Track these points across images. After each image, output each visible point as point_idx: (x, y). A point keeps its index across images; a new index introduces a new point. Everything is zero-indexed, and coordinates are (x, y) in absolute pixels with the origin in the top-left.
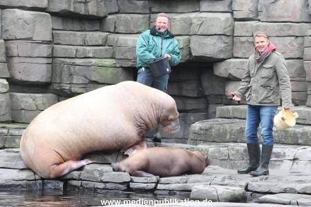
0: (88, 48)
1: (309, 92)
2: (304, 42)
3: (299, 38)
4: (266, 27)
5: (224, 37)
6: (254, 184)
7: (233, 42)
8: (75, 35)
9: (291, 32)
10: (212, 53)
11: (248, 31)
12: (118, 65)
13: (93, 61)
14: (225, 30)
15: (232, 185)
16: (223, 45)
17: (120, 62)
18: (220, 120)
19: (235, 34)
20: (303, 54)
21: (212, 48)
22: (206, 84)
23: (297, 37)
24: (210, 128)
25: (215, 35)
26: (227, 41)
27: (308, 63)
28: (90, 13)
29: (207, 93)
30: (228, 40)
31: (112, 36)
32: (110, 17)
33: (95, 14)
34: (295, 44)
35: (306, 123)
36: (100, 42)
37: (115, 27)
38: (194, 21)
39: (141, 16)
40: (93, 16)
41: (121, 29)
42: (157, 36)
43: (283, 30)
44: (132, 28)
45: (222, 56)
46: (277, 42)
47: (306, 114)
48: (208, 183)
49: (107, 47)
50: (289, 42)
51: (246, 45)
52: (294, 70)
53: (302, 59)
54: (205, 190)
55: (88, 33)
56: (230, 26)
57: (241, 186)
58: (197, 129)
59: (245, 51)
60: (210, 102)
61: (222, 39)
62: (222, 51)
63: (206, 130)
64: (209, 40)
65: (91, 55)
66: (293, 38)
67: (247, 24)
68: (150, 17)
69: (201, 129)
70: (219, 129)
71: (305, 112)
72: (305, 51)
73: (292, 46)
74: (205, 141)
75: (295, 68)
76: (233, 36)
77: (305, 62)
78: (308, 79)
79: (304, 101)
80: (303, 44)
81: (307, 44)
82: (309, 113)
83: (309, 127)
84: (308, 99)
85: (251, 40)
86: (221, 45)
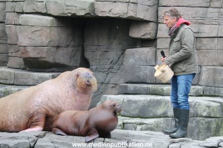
1: (10, 54)
3: (1, 3)
20: (5, 19)
27: (10, 27)
35: (8, 83)
47: (8, 74)
53: (4, 23)
71: (7, 72)
72: (7, 16)
77: (6, 26)
78: (9, 42)
79: (5, 62)
80: (5, 9)
81: (8, 9)
82: (10, 73)
83: (10, 86)
84: (9, 61)
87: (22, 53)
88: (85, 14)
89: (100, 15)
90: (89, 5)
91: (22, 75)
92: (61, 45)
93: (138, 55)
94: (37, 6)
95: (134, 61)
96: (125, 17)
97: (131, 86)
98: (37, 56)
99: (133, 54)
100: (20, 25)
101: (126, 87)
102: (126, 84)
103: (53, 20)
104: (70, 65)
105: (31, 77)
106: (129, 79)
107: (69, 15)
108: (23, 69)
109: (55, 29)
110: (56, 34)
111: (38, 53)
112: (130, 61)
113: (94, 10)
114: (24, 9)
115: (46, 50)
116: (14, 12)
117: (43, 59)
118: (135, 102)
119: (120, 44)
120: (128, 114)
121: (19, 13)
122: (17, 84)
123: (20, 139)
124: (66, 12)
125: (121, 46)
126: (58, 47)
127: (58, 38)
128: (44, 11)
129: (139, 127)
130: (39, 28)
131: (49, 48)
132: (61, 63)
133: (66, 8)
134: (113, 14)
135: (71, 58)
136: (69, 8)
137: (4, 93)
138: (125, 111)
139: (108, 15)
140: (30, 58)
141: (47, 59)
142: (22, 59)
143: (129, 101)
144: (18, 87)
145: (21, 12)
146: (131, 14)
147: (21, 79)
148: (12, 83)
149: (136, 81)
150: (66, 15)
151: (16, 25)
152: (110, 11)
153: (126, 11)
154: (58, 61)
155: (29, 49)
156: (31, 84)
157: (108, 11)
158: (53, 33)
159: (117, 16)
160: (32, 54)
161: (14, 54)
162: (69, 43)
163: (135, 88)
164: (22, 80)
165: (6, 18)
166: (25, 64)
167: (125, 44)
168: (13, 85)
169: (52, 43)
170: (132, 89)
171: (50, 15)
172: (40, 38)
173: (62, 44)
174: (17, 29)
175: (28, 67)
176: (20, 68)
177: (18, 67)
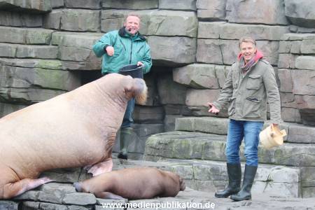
0: (30, 47)
1: (283, 105)
2: (278, 47)
3: (273, 43)
4: (235, 29)
5: (186, 39)
7: (197, 46)
8: (15, 31)
9: (263, 36)
10: (173, 56)
11: (214, 33)
12: (64, 68)
13: (37, 62)
14: (189, 31)
16: (186, 48)
17: (67, 63)
18: (180, 133)
19: (199, 36)
20: (277, 61)
21: (172, 51)
22: (163, 91)
23: (271, 41)
24: (171, 142)
25: (176, 36)
26: (189, 44)
27: (283, 72)
28: (32, 7)
29: (164, 102)
30: (191, 42)
31: (57, 34)
32: (54, 12)
33: (38, 8)
34: (268, 49)
36: (44, 41)
37: (61, 24)
38: (152, 19)
39: (90, 12)
40: (35, 10)
41: (67, 26)
42: (126, 37)
43: (255, 34)
44: (80, 26)
45: (183, 61)
49: (51, 46)
50: (261, 46)
51: (212, 48)
53: (276, 66)
55: (29, 29)
56: (193, 27)
58: (155, 143)
59: (210, 56)
60: (167, 112)
61: (184, 41)
62: (184, 54)
63: (166, 144)
64: (169, 42)
65: (33, 55)
66: (266, 42)
67: (213, 25)
68: (100, 14)
69: (160, 143)
70: (181, 144)
72: (280, 58)
73: (265, 51)
74: (164, 157)
76: (197, 38)
77: (279, 70)
78: (282, 89)
80: (278, 49)
81: (282, 49)
82: (283, 128)
85: (217, 42)
86: (183, 48)
87: (299, 104)
91: (298, 130)
100: (296, 69)
105: (309, 133)
108: (299, 123)
116: (289, 53)
121: (295, 54)
122: (291, 141)
137: (276, 152)
140: (308, 109)
142: (297, 111)
144: (293, 144)
145: (298, 52)
147: (297, 136)
148: (285, 139)
151: (292, 69)
155: (307, 99)
156: (309, 141)
160: (311, 105)
161: (288, 105)
165: (280, 60)
166: (302, 117)
168: (286, 142)
174: (293, 74)
175: (306, 120)
176: (295, 122)
177: (293, 120)
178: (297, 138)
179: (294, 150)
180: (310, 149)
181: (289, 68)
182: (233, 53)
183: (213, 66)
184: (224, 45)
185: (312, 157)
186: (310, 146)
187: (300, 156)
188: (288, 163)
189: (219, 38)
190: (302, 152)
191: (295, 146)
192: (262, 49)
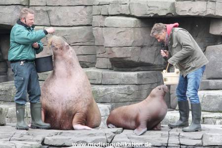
1: (98, 56)
2: (92, 10)
3: (88, 7)
5: (20, 6)
6: (49, 138)
9: (80, 2)
10: (10, 21)
11: (42, 1)
14: (22, 1)
15: (30, 140)
19: (31, 4)
20: (92, 22)
21: (10, 17)
23: (86, 6)
24: (10, 89)
25: (12, 5)
27: (96, 29)
29: (6, 58)
34: (84, 12)
35: (96, 83)
46: (68, 11)
47: (96, 75)
48: (9, 139)
50: (79, 10)
51: (41, 13)
52: (83, 36)
53: (91, 25)
54: (6, 146)
57: (38, 141)
59: (40, 20)
60: (9, 66)
61: (19, 9)
63: (6, 91)
64: (7, 9)
66: (83, 7)
69: (1, 91)
71: (95, 73)
72: (94, 19)
73: (81, 14)
74: (5, 101)
75: (85, 34)
76: (29, 6)
77: (93, 28)
78: (96, 43)
79: (93, 63)
80: (92, 12)
81: (95, 12)
82: (98, 74)
83: (98, 86)
84: (97, 62)
85: (45, 9)
86: (17, 14)
87: (109, 54)
88: (167, 14)
89: (180, 15)
90: (170, 5)
91: (109, 75)
92: (145, 45)
93: (219, 52)
94: (121, 8)
95: (215, 58)
96: (204, 15)
97: (213, 82)
98: (122, 56)
99: (213, 51)
100: (105, 27)
101: (208, 83)
102: (208, 80)
103: (136, 21)
104: (155, 63)
105: (118, 76)
106: (210, 75)
107: (152, 15)
108: (110, 69)
109: (139, 29)
110: (140, 34)
111: (124, 54)
112: (211, 57)
113: (175, 10)
114: (109, 11)
115: (130, 50)
116: (100, 15)
117: (129, 59)
118: (215, 97)
119: (201, 41)
120: (208, 109)
121: (105, 16)
122: (104, 83)
123: (98, 135)
124: (149, 12)
125: (202, 44)
126: (142, 47)
127: (142, 38)
128: (128, 13)
129: (218, 121)
130: (124, 29)
131: (133, 48)
132: (146, 62)
133: (148, 8)
134: (193, 13)
135: (155, 57)
136: (151, 9)
138: (206, 106)
139: (188, 14)
140: (116, 58)
141: (132, 59)
142: (108, 59)
143: (209, 97)
144: (105, 86)
145: (106, 14)
146: (210, 12)
148: (100, 82)
149: (217, 77)
150: (149, 16)
151: (103, 27)
152: (190, 10)
153: (205, 10)
154: (142, 60)
155: (115, 50)
156: (118, 83)
157: (188, 10)
158: (137, 33)
159: (197, 14)
160: (118, 54)
161: (101, 55)
162: (152, 43)
163: (216, 84)
164: (109, 80)
165: (93, 21)
166: (112, 64)
167: (207, 41)
168: (100, 84)
169: (136, 44)
170: (214, 84)
171: (133, 16)
172: (124, 39)
173: (146, 43)
174: (103, 30)
175: (116, 66)
176: (107, 69)
177: (105, 67)
178: (109, 81)
179: (106, 90)
180: (118, 88)
181: (101, 27)
182: (58, 16)
183: (42, 27)
184: (50, 10)
185: (120, 95)
186: (118, 87)
187: (111, 95)
188: (102, 101)
189: (46, 5)
190: (113, 91)
191: (107, 87)
192: (79, 12)
